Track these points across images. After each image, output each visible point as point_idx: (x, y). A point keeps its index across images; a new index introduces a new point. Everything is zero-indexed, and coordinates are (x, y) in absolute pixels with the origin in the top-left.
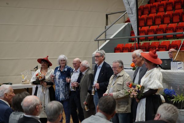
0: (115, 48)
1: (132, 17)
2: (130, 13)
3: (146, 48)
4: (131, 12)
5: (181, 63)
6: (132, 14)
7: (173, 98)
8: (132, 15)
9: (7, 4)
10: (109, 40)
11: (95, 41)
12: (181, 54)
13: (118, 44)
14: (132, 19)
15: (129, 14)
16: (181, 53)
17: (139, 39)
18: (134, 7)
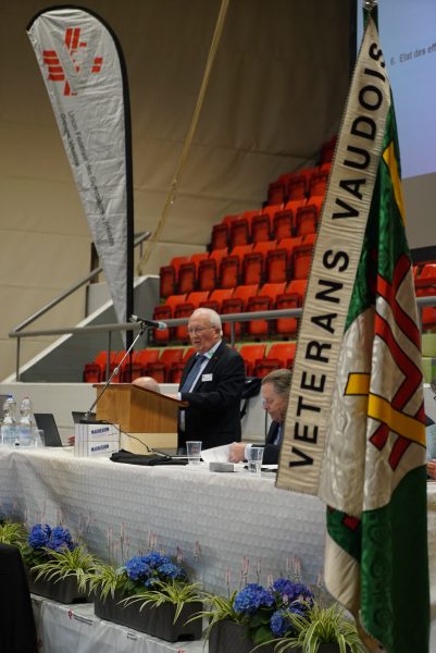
0: (87, 366)
1: (110, 254)
2: (105, 241)
4: (106, 238)
5: (108, 429)
6: (112, 242)
8: (110, 248)
10: (70, 335)
11: (11, 336)
12: (114, 396)
14: (111, 263)
18: (119, 218)
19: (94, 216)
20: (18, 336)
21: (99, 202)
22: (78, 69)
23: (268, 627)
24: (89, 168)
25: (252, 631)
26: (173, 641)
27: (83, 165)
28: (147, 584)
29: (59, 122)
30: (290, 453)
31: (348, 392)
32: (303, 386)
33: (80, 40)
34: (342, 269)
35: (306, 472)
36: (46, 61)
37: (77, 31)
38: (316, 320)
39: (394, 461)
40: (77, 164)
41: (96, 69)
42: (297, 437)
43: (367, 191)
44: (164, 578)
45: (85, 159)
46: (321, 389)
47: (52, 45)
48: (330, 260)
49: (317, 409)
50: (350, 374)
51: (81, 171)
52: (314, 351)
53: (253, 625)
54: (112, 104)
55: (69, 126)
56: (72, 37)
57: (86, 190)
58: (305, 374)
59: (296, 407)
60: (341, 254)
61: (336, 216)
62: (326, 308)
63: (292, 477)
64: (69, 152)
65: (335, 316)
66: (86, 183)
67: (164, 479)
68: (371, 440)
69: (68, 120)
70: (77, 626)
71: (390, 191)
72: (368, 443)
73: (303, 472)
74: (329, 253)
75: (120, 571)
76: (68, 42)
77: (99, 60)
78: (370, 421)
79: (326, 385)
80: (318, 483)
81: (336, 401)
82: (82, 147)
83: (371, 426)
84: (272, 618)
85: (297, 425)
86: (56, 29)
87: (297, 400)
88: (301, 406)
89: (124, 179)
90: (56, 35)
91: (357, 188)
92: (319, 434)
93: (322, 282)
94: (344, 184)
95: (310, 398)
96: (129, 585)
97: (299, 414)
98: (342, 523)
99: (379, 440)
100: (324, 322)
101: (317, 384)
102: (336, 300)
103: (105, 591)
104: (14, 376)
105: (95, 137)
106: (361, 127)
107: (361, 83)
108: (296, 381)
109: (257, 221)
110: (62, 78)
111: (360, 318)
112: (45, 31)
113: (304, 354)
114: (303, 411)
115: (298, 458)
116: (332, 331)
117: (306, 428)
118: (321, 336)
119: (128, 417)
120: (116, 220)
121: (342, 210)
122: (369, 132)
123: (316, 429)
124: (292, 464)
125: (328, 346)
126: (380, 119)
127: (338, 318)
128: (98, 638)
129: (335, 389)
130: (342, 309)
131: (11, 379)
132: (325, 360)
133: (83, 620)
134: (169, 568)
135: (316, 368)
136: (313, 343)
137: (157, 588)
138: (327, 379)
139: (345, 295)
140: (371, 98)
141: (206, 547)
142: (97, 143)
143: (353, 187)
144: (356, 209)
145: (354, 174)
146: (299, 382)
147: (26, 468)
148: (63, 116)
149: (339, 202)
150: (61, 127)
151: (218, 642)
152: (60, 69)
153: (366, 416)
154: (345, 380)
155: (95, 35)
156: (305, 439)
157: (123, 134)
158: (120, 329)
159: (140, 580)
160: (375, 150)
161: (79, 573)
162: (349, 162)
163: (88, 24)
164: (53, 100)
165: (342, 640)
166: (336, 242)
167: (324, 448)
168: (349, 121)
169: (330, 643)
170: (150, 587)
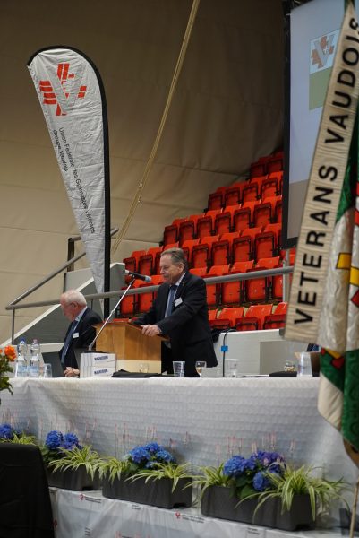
1: (91, 240)
2: (88, 230)
4: (88, 227)
5: (107, 357)
6: (93, 231)
7: (61, 456)
8: (91, 236)
11: (7, 309)
12: (111, 332)
14: (92, 247)
15: (82, 230)
16: (113, 328)
18: (99, 211)
19: (79, 210)
20: (13, 308)
21: (83, 198)
22: (67, 95)
23: (251, 486)
24: (75, 172)
25: (238, 490)
26: (170, 508)
27: (71, 170)
28: (147, 466)
29: (52, 136)
30: (295, 313)
31: (339, 266)
32: (305, 264)
33: (69, 73)
34: (332, 179)
35: (308, 327)
36: (42, 89)
37: (67, 65)
38: (314, 216)
40: (66, 170)
41: (81, 95)
42: (300, 301)
43: (350, 123)
44: (160, 460)
45: (73, 165)
46: (318, 266)
47: (47, 77)
48: (324, 173)
49: (316, 281)
50: (340, 254)
51: (68, 175)
52: (312, 239)
53: (239, 485)
54: (94, 123)
55: (60, 140)
56: (63, 71)
57: (72, 189)
58: (305, 256)
59: (298, 280)
60: (331, 169)
61: (327, 141)
62: (322, 207)
63: (297, 331)
64: (59, 160)
65: (328, 212)
66: (73, 184)
68: (352, 300)
69: (59, 135)
70: (88, 505)
72: (350, 303)
73: (304, 327)
74: (322, 168)
75: (125, 457)
76: (59, 74)
77: (83, 88)
78: (352, 287)
79: (323, 263)
80: (317, 335)
81: (330, 274)
82: (69, 155)
83: (352, 290)
84: (255, 478)
85: (300, 293)
86: (50, 64)
87: (299, 274)
88: (303, 279)
89: (103, 180)
90: (50, 69)
91: (342, 121)
92: (318, 299)
93: (318, 189)
94: (333, 119)
95: (310, 272)
96: (133, 467)
97: (301, 284)
98: (331, 363)
100: (320, 217)
101: (315, 262)
102: (329, 202)
103: (113, 475)
104: (10, 341)
105: (80, 148)
106: (344, 78)
107: (343, 47)
108: (299, 260)
109: (201, 222)
110: (54, 102)
111: (347, 213)
112: (42, 66)
113: (305, 241)
114: (305, 283)
115: (300, 317)
116: (326, 223)
117: (307, 295)
118: (318, 227)
119: (123, 347)
120: (96, 213)
121: (332, 137)
122: (350, 81)
123: (315, 295)
124: (296, 322)
125: (323, 235)
127: (331, 214)
128: (106, 512)
129: (328, 265)
130: (333, 207)
131: (8, 343)
132: (322, 245)
133: (93, 500)
134: (164, 454)
135: (314, 251)
136: (312, 233)
137: (156, 468)
138: (323, 258)
139: (335, 198)
140: (352, 57)
141: (195, 436)
142: (81, 152)
143: (339, 121)
144: (342, 136)
145: (340, 111)
146: (301, 261)
147: (40, 391)
148: (55, 132)
149: (329, 131)
150: (54, 141)
151: (209, 503)
152: (53, 95)
153: (349, 284)
154: (336, 258)
155: (80, 69)
156: (306, 302)
157: (102, 145)
159: (142, 463)
160: (354, 94)
161: (88, 465)
162: (335, 103)
163: (75, 60)
164: (47, 119)
165: (311, 490)
166: (327, 160)
167: (322, 308)
168: (335, 73)
169: (301, 494)
170: (151, 468)
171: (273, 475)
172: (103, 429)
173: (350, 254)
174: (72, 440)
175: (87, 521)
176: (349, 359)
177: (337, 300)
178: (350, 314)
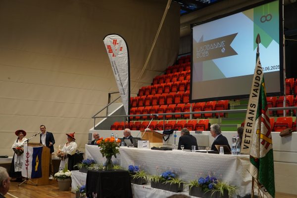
0: (112, 126)
3: (137, 127)
5: (147, 142)
6: (125, 94)
7: (135, 174)
8: (124, 96)
9: (9, 78)
10: (106, 118)
11: (92, 118)
13: (116, 122)
14: (124, 99)
15: (121, 94)
17: (129, 118)
18: (126, 88)
19: (120, 87)
20: (94, 117)
21: (121, 84)
22: (116, 50)
23: (208, 187)
24: (119, 75)
25: (203, 189)
26: (177, 192)
29: (111, 63)
30: (243, 146)
31: (257, 133)
32: (246, 132)
33: (117, 43)
34: (254, 108)
35: (247, 150)
36: (108, 48)
37: (116, 40)
38: (249, 118)
39: (266, 147)
40: (116, 74)
41: (121, 50)
42: (245, 142)
43: (259, 91)
44: (172, 177)
45: (118, 73)
46: (250, 132)
47: (110, 44)
48: (252, 106)
49: (250, 137)
50: (257, 129)
51: (117, 76)
52: (249, 125)
53: (204, 187)
54: (125, 59)
55: (114, 65)
56: (115, 42)
57: (118, 81)
58: (247, 129)
60: (254, 105)
62: (251, 116)
63: (244, 151)
64: (114, 71)
66: (118, 79)
67: (170, 153)
69: (114, 63)
70: (146, 190)
71: (264, 92)
72: (261, 144)
74: (251, 104)
75: (161, 176)
76: (114, 43)
77: (121, 48)
79: (252, 132)
80: (250, 152)
81: (254, 135)
82: (117, 70)
83: (261, 140)
85: (245, 140)
86: (111, 40)
88: (246, 136)
90: (110, 41)
92: (250, 142)
93: (250, 110)
94: (254, 90)
95: (248, 134)
96: (163, 179)
97: (245, 138)
98: (254, 160)
99: (263, 143)
100: (251, 118)
102: (253, 114)
103: (156, 181)
105: (120, 67)
106: (257, 78)
107: (257, 69)
110: (112, 52)
112: (108, 40)
115: (245, 147)
116: (253, 120)
117: (247, 141)
118: (250, 121)
119: (152, 139)
121: (254, 95)
122: (259, 79)
125: (252, 124)
126: (261, 77)
127: (254, 118)
128: (153, 192)
129: (254, 132)
130: (255, 116)
131: (92, 129)
132: (251, 126)
133: (147, 188)
134: (173, 175)
135: (249, 128)
136: (248, 123)
137: (171, 179)
138: (252, 130)
139: (255, 113)
140: (259, 72)
142: (121, 69)
143: (256, 91)
144: (257, 95)
145: (256, 88)
150: (112, 65)
152: (112, 50)
153: (260, 138)
155: (121, 41)
156: (247, 143)
158: (127, 116)
159: (167, 178)
160: (260, 83)
161: (145, 177)
162: (255, 86)
163: (119, 39)
164: (110, 58)
165: (229, 189)
166: (253, 102)
167: (252, 145)
168: (255, 77)
169: (226, 191)
170: (169, 180)
171: (215, 184)
172: (148, 165)
173: (260, 130)
174: (137, 169)
175: (146, 195)
176: (260, 160)
177: (257, 143)
178: (261, 147)
